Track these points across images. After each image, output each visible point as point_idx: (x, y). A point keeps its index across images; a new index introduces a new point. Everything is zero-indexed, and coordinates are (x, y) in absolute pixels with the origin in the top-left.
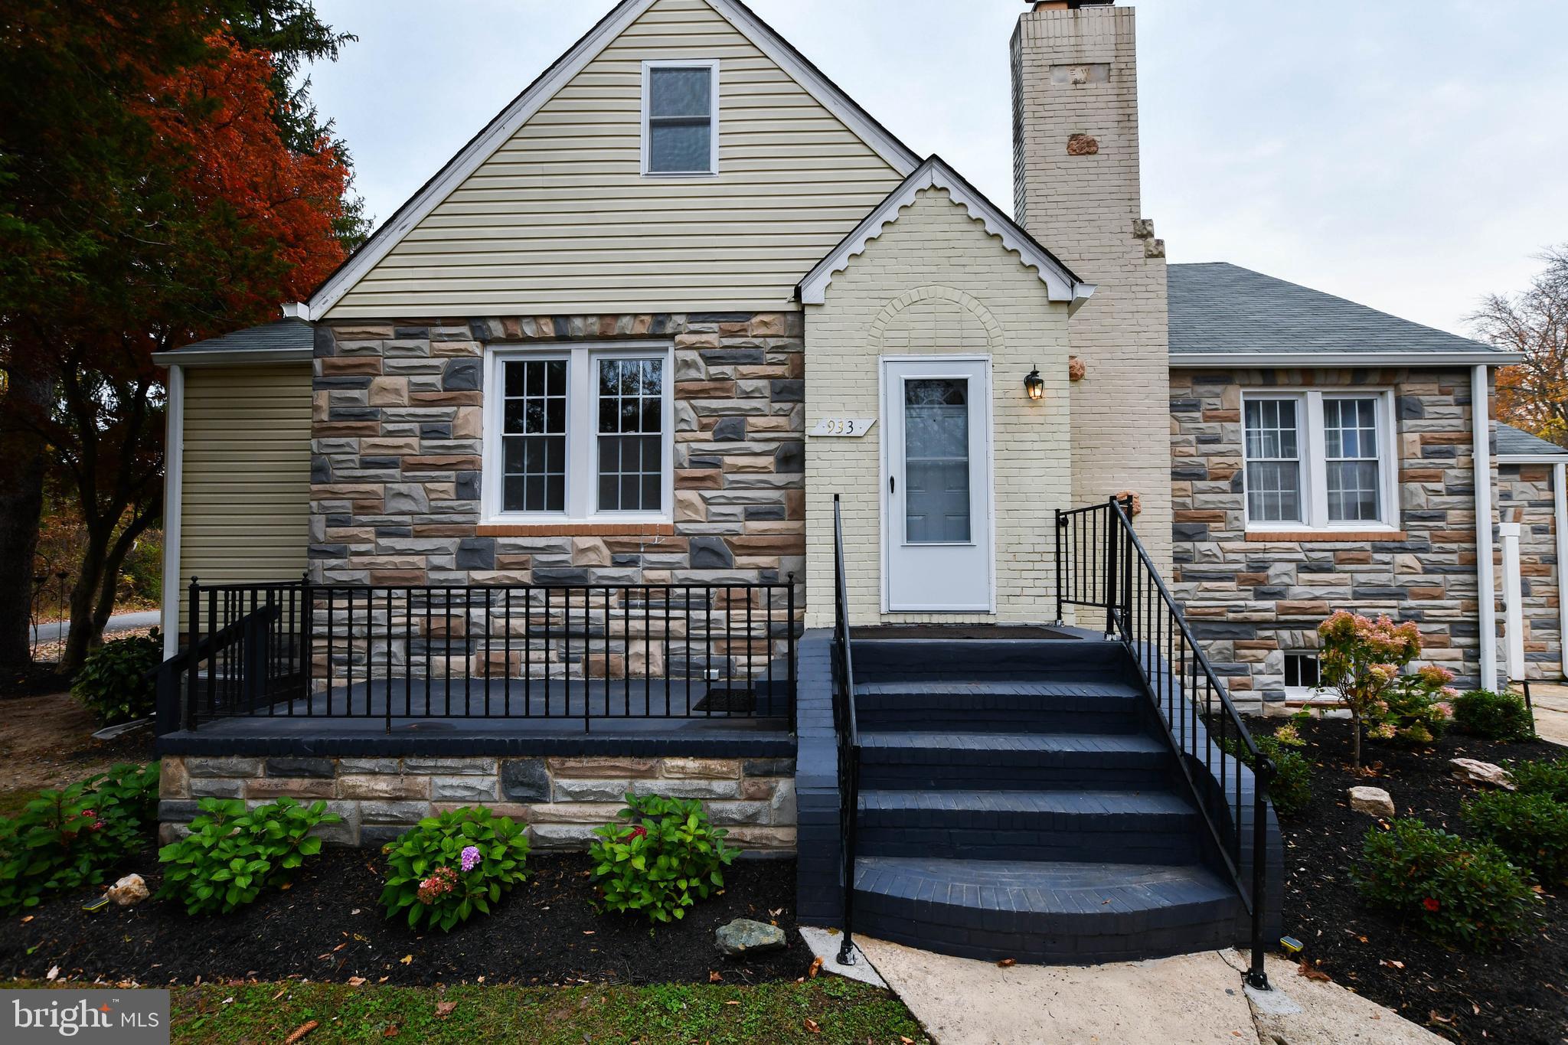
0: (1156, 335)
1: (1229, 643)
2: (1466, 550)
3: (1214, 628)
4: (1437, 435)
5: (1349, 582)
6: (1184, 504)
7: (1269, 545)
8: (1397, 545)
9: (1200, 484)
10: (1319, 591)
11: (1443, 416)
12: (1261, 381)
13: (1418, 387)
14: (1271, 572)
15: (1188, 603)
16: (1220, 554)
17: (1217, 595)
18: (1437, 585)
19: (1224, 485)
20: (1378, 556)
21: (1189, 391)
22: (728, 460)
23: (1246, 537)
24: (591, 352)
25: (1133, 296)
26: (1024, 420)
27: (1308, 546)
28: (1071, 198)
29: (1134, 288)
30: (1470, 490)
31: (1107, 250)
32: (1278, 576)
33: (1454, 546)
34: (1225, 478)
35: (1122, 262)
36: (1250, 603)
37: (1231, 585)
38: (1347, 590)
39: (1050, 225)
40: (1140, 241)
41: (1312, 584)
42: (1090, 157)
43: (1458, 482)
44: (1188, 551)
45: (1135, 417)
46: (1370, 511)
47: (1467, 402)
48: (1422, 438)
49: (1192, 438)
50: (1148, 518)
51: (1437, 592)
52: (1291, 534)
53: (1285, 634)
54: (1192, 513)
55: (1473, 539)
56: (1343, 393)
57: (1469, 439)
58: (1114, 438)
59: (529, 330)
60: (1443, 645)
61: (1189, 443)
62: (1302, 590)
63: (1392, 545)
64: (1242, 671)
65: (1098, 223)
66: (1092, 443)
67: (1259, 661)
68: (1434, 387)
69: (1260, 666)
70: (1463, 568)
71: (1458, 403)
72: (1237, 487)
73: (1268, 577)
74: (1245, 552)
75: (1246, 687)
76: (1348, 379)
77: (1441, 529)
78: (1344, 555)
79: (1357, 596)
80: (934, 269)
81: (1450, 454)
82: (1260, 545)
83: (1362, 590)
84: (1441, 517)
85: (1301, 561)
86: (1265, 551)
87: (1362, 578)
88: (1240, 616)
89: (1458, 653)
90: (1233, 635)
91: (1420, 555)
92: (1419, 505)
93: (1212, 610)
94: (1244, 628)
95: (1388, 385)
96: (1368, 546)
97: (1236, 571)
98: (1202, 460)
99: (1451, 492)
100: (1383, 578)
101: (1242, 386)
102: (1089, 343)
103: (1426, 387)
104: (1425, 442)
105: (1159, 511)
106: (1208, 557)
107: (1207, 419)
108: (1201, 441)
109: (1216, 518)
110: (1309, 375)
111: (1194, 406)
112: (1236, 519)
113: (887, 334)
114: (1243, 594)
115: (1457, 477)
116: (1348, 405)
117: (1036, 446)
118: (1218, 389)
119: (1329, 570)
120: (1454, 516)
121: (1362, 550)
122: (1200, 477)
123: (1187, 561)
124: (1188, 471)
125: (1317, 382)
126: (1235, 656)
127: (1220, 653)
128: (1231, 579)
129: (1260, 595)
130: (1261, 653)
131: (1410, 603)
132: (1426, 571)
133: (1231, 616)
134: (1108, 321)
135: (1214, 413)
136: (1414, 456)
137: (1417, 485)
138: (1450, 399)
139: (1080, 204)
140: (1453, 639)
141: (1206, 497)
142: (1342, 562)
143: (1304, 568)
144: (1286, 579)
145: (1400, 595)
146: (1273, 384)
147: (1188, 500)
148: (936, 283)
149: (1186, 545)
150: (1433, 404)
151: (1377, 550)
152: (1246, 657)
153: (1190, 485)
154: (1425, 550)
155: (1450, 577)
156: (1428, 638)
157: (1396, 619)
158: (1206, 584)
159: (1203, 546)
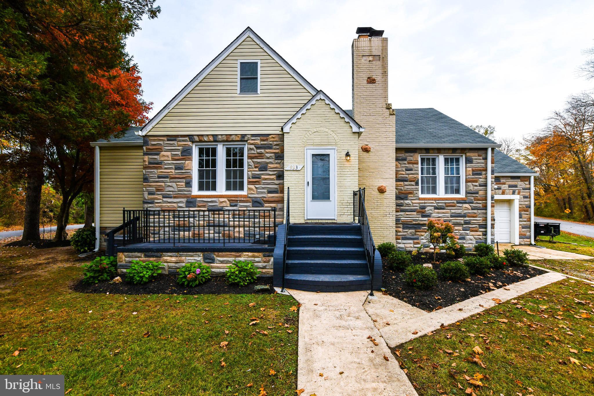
0: (392, 139)
1: (413, 231)
2: (484, 203)
3: (409, 226)
4: (477, 169)
5: (449, 212)
6: (401, 189)
7: (426, 201)
8: (464, 201)
9: (406, 183)
10: (440, 215)
11: (479, 163)
12: (425, 152)
13: (472, 154)
14: (426, 209)
15: (403, 218)
16: (411, 204)
17: (410, 216)
18: (475, 213)
19: (413, 183)
20: (458, 205)
21: (403, 155)
22: (263, 176)
23: (419, 199)
24: (223, 145)
25: (385, 127)
26: (345, 166)
27: (438, 201)
28: (367, 97)
29: (386, 124)
30: (486, 185)
31: (378, 112)
32: (428, 210)
33: (481, 202)
34: (414, 181)
35: (382, 116)
36: (420, 219)
37: (415, 213)
38: (449, 215)
39: (361, 105)
40: (388, 110)
41: (438, 213)
42: (374, 84)
43: (482, 183)
44: (402, 203)
45: (385, 163)
46: (458, 191)
47: (486, 159)
48: (472, 169)
49: (404, 169)
50: (388, 193)
51: (475, 215)
52: (433, 198)
54: (403, 192)
55: (486, 200)
56: (450, 156)
57: (486, 170)
58: (379, 169)
59: (206, 139)
60: (477, 231)
61: (403, 171)
62: (435, 215)
63: (462, 201)
64: (417, 239)
65: (375, 104)
66: (373, 171)
67: (422, 236)
68: (477, 154)
69: (423, 237)
70: (483, 208)
71: (483, 159)
72: (417, 184)
73: (425, 211)
74: (419, 203)
75: (418, 243)
76: (451, 151)
77: (477, 197)
78: (448, 204)
79: (452, 216)
80: (321, 123)
81: (481, 174)
82: (423, 201)
84: (477, 193)
85: (435, 206)
86: (425, 203)
87: (453, 211)
88: (417, 222)
89: (481, 233)
90: (415, 228)
91: (471, 205)
92: (471, 189)
93: (409, 221)
94: (418, 226)
95: (463, 153)
96: (455, 202)
97: (416, 209)
98: (407, 176)
99: (480, 186)
100: (459, 211)
101: (419, 153)
102: (372, 141)
103: (474, 154)
104: (473, 171)
105: (392, 191)
106: (408, 205)
107: (409, 163)
108: (406, 170)
109: (411, 193)
110: (440, 151)
111: (405, 159)
112: (416, 193)
113: (307, 141)
114: (418, 216)
115: (482, 181)
116: (452, 159)
117: (349, 173)
118: (412, 154)
119: (444, 209)
120: (481, 193)
121: (453, 203)
122: (406, 181)
123: (402, 206)
124: (402, 179)
125: (442, 152)
126: (415, 234)
127: (411, 233)
128: (414, 211)
129: (423, 216)
130: (423, 233)
131: (467, 219)
132: (472, 209)
133: (414, 222)
134: (378, 134)
135: (411, 162)
136: (470, 175)
137: (470, 184)
138: (481, 158)
139: (370, 99)
140: (479, 229)
141: (407, 187)
142: (447, 206)
143: (436, 208)
144: (431, 212)
145: (464, 216)
146: (429, 153)
147: (402, 188)
148: (321, 127)
149: (402, 201)
150: (476, 159)
151: (458, 203)
152: (418, 234)
153: (402, 183)
154: (472, 203)
155: (479, 211)
156: (472, 229)
157: (463, 223)
158: (407, 213)
159: (406, 202)
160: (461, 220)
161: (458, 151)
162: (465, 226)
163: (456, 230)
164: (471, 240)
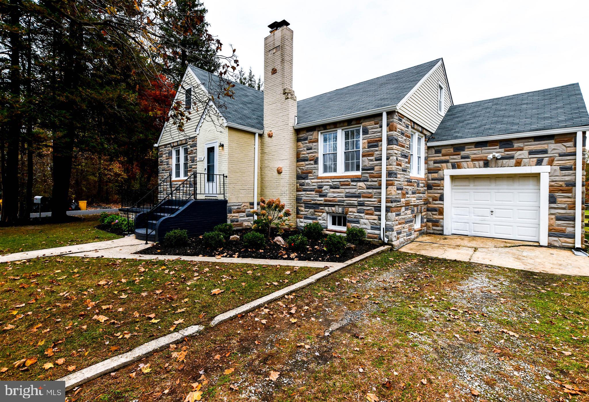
1: (312, 210)
2: (378, 181)
3: (309, 205)
4: (372, 140)
5: (344, 192)
6: (302, 169)
7: (323, 180)
8: (358, 179)
9: (307, 162)
10: (335, 195)
11: (375, 133)
12: (323, 129)
13: (367, 123)
14: (323, 189)
15: (303, 198)
16: (311, 183)
17: (310, 196)
18: (370, 193)
19: (312, 162)
20: (352, 183)
21: (305, 135)
22: (193, 166)
23: (319, 178)
25: (282, 111)
27: (333, 180)
29: (283, 109)
30: (380, 159)
31: (278, 99)
32: (324, 190)
33: (376, 179)
34: (313, 160)
35: (280, 102)
36: (317, 198)
37: (314, 193)
38: (343, 195)
39: (268, 96)
40: (284, 95)
41: (334, 192)
42: (276, 74)
43: (379, 156)
44: (303, 183)
45: (282, 146)
46: (357, 168)
47: (381, 126)
48: (368, 141)
49: (305, 149)
50: (284, 174)
51: (370, 195)
52: (329, 177)
53: (326, 208)
54: (305, 171)
55: (381, 177)
56: (350, 128)
57: (381, 140)
58: (278, 152)
60: (372, 214)
62: (331, 194)
63: (357, 179)
64: (316, 219)
65: (276, 93)
67: (320, 216)
68: (373, 122)
69: (320, 218)
70: (377, 187)
71: (379, 127)
72: (316, 162)
74: (317, 182)
76: (346, 124)
77: (372, 173)
78: (342, 183)
79: (346, 197)
81: (376, 146)
82: (320, 180)
83: (348, 194)
84: (373, 169)
85: (331, 185)
86: (322, 182)
87: (347, 191)
88: (315, 202)
89: (374, 217)
90: (314, 208)
91: (366, 183)
92: (365, 165)
93: (308, 200)
94: (316, 206)
95: (360, 123)
96: (349, 180)
97: (314, 189)
98: (307, 155)
99: (375, 160)
100: (353, 191)
101: (318, 131)
102: (274, 127)
103: (369, 123)
104: (368, 143)
105: (286, 172)
106: (308, 184)
107: (309, 142)
108: (308, 150)
109: (310, 173)
110: (336, 125)
111: (306, 139)
114: (316, 196)
116: (352, 132)
118: (311, 133)
119: (338, 188)
120: (375, 168)
122: (307, 160)
123: (303, 185)
124: (304, 159)
125: (339, 126)
126: (314, 214)
127: (311, 213)
128: (313, 191)
129: (321, 196)
130: (320, 214)
131: (362, 199)
132: (367, 188)
133: (313, 202)
134: (278, 119)
135: (311, 140)
136: (367, 148)
137: (367, 158)
138: (376, 126)
139: (273, 88)
140: (375, 212)
141: (306, 166)
142: (342, 185)
143: (332, 187)
144: (326, 191)
145: (358, 196)
146: (327, 129)
147: (304, 168)
149: (303, 181)
150: (372, 129)
151: (353, 181)
152: (316, 215)
153: (303, 163)
154: (367, 181)
155: (375, 190)
156: (367, 212)
157: (356, 204)
158: (308, 193)
159: (307, 181)
160: (354, 201)
161: (353, 122)
162: (359, 207)
163: (351, 212)
164: (365, 224)
